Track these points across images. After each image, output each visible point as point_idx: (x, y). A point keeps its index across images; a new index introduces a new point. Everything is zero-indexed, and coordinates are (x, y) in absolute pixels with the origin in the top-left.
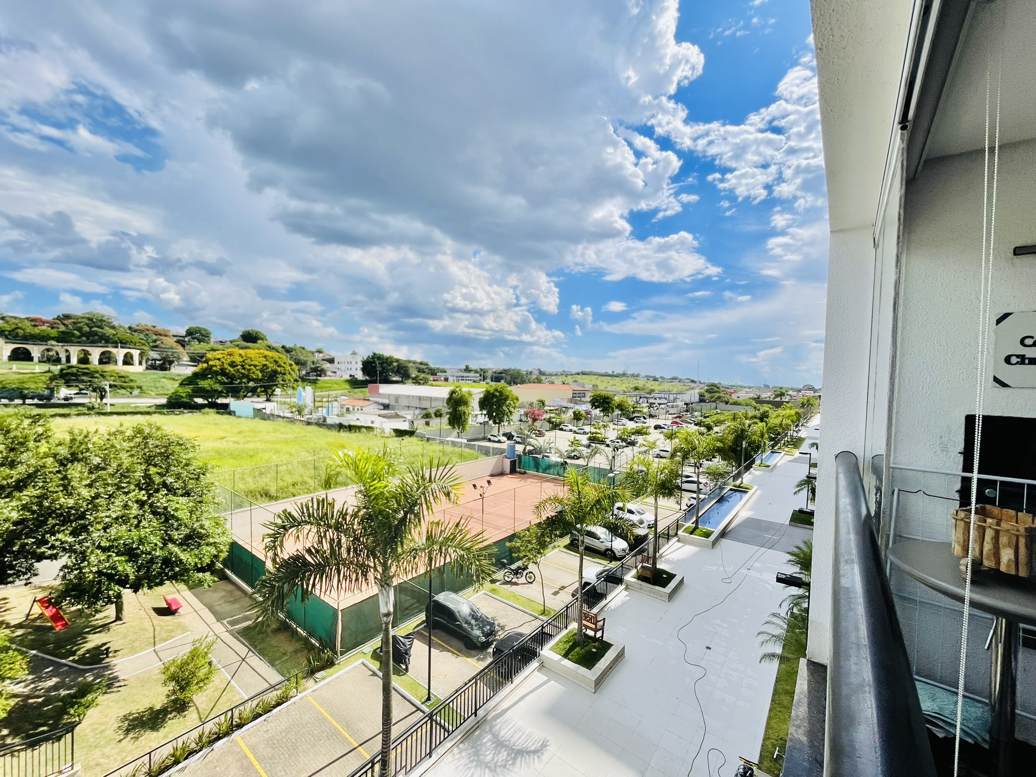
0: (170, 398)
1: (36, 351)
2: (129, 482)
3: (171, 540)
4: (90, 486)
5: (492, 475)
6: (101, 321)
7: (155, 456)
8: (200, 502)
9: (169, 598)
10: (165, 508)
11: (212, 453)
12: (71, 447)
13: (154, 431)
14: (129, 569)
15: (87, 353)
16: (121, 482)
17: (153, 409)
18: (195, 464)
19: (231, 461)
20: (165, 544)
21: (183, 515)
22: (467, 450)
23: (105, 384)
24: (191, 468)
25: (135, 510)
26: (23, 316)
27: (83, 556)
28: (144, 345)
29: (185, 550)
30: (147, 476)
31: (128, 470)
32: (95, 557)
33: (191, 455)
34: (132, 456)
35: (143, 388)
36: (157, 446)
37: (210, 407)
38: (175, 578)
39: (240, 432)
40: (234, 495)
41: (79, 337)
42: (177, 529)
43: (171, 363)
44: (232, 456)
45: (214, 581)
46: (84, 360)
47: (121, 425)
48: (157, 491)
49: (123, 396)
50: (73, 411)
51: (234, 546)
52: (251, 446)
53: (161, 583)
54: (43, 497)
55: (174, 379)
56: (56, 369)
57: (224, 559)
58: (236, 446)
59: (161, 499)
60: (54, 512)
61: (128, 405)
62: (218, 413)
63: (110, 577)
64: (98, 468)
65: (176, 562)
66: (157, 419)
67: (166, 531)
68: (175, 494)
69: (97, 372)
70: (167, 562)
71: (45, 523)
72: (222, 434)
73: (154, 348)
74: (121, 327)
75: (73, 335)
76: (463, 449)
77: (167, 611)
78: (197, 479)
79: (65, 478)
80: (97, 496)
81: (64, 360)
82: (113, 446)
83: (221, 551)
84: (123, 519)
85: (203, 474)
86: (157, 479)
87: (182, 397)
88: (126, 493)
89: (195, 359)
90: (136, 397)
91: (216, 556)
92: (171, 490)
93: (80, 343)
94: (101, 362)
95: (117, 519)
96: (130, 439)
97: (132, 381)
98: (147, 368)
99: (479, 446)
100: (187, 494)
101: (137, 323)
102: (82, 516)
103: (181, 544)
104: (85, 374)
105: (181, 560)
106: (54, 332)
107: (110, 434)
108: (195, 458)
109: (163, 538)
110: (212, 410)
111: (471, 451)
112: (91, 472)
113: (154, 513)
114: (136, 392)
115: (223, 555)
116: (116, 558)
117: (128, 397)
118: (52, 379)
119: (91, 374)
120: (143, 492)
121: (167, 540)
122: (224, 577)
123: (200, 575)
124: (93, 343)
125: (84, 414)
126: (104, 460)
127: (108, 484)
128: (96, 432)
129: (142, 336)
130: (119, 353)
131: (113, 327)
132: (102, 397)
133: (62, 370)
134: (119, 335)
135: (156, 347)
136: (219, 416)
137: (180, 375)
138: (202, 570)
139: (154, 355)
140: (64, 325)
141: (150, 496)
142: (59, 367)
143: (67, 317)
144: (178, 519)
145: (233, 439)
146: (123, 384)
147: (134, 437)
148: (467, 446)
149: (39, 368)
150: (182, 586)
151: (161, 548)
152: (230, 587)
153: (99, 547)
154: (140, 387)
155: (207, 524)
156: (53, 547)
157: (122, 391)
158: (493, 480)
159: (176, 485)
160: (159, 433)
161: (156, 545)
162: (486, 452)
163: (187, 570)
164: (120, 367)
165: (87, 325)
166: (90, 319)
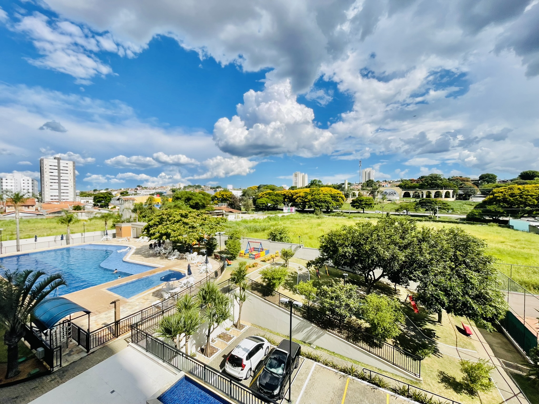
0: (468, 216)
1: (411, 193)
2: (446, 256)
3: (467, 293)
4: (429, 254)
6: (436, 177)
7: (460, 246)
8: (487, 278)
9: (465, 325)
10: (465, 275)
11: (494, 250)
12: (422, 235)
13: (459, 232)
14: (445, 300)
15: (430, 193)
16: (442, 255)
17: (458, 221)
18: (484, 255)
19: (509, 259)
20: (464, 295)
21: (475, 282)
23: (437, 207)
24: (480, 257)
25: (448, 271)
26: (408, 179)
27: (426, 285)
28: (455, 187)
29: (475, 303)
30: (455, 255)
31: (446, 250)
32: (431, 288)
33: (481, 249)
34: (448, 243)
35: (454, 209)
36: (461, 241)
37: (494, 222)
38: (468, 315)
39: (517, 240)
40: (511, 280)
41: (427, 186)
42: (471, 289)
43: (470, 196)
44: (509, 254)
45: (494, 330)
46: (428, 196)
47: (444, 227)
48: (460, 264)
49: (444, 213)
50: (424, 219)
51: (509, 314)
52: (525, 251)
53: (461, 315)
54: (412, 254)
55: (471, 205)
56: (418, 200)
57: (502, 320)
58: (513, 249)
59: (463, 270)
60: (416, 261)
61: (447, 218)
62: (500, 226)
63: (437, 300)
64: (433, 246)
65: (470, 307)
66: (461, 226)
67: (465, 288)
68: (470, 269)
69: (433, 201)
70: (465, 304)
71: (412, 265)
72: (502, 240)
73: (460, 188)
74: (444, 179)
75: (425, 185)
77: (464, 332)
78: (484, 264)
79: (420, 248)
80: (432, 259)
81: (421, 196)
82: (439, 237)
83: (500, 314)
84: (443, 274)
85: (489, 262)
86: (461, 258)
87: (476, 215)
88: (445, 261)
89: (485, 193)
90: (451, 214)
91: (496, 316)
92: (468, 266)
93: (427, 189)
94: (435, 197)
95: (440, 272)
96: (448, 235)
97: (448, 205)
98: (456, 199)
100: (478, 271)
101: (452, 176)
102: (426, 267)
103: (472, 298)
104: (429, 202)
105: (473, 308)
106: (418, 185)
107: (438, 231)
108: (483, 251)
109: (462, 290)
110: (495, 224)
112: (430, 248)
113: (459, 276)
114: (450, 211)
115: (502, 317)
116: (440, 292)
117: (447, 214)
118: (417, 204)
119: (431, 202)
120: (453, 263)
121: (465, 293)
122: (501, 331)
123: (485, 322)
124: (432, 188)
125: (428, 221)
126: (436, 243)
127: (437, 255)
128: (433, 229)
129: (454, 183)
130: (443, 192)
131: (441, 180)
132: (435, 213)
133: (420, 201)
134: (443, 183)
135: (462, 187)
136: (500, 228)
137: (474, 202)
138: (485, 319)
139: (460, 192)
140: (421, 181)
141: (456, 266)
142: (419, 199)
143: (422, 177)
144: (471, 284)
145: (511, 244)
146: (445, 207)
147: (450, 234)
149: (413, 200)
150: (473, 323)
151: (462, 296)
152: (505, 340)
153: (432, 283)
154: (452, 209)
155: (490, 292)
156: (415, 276)
157: (444, 211)
159: (471, 264)
160: (462, 234)
161: (459, 293)
163: (477, 315)
164: (443, 199)
165: (430, 180)
166: (432, 177)
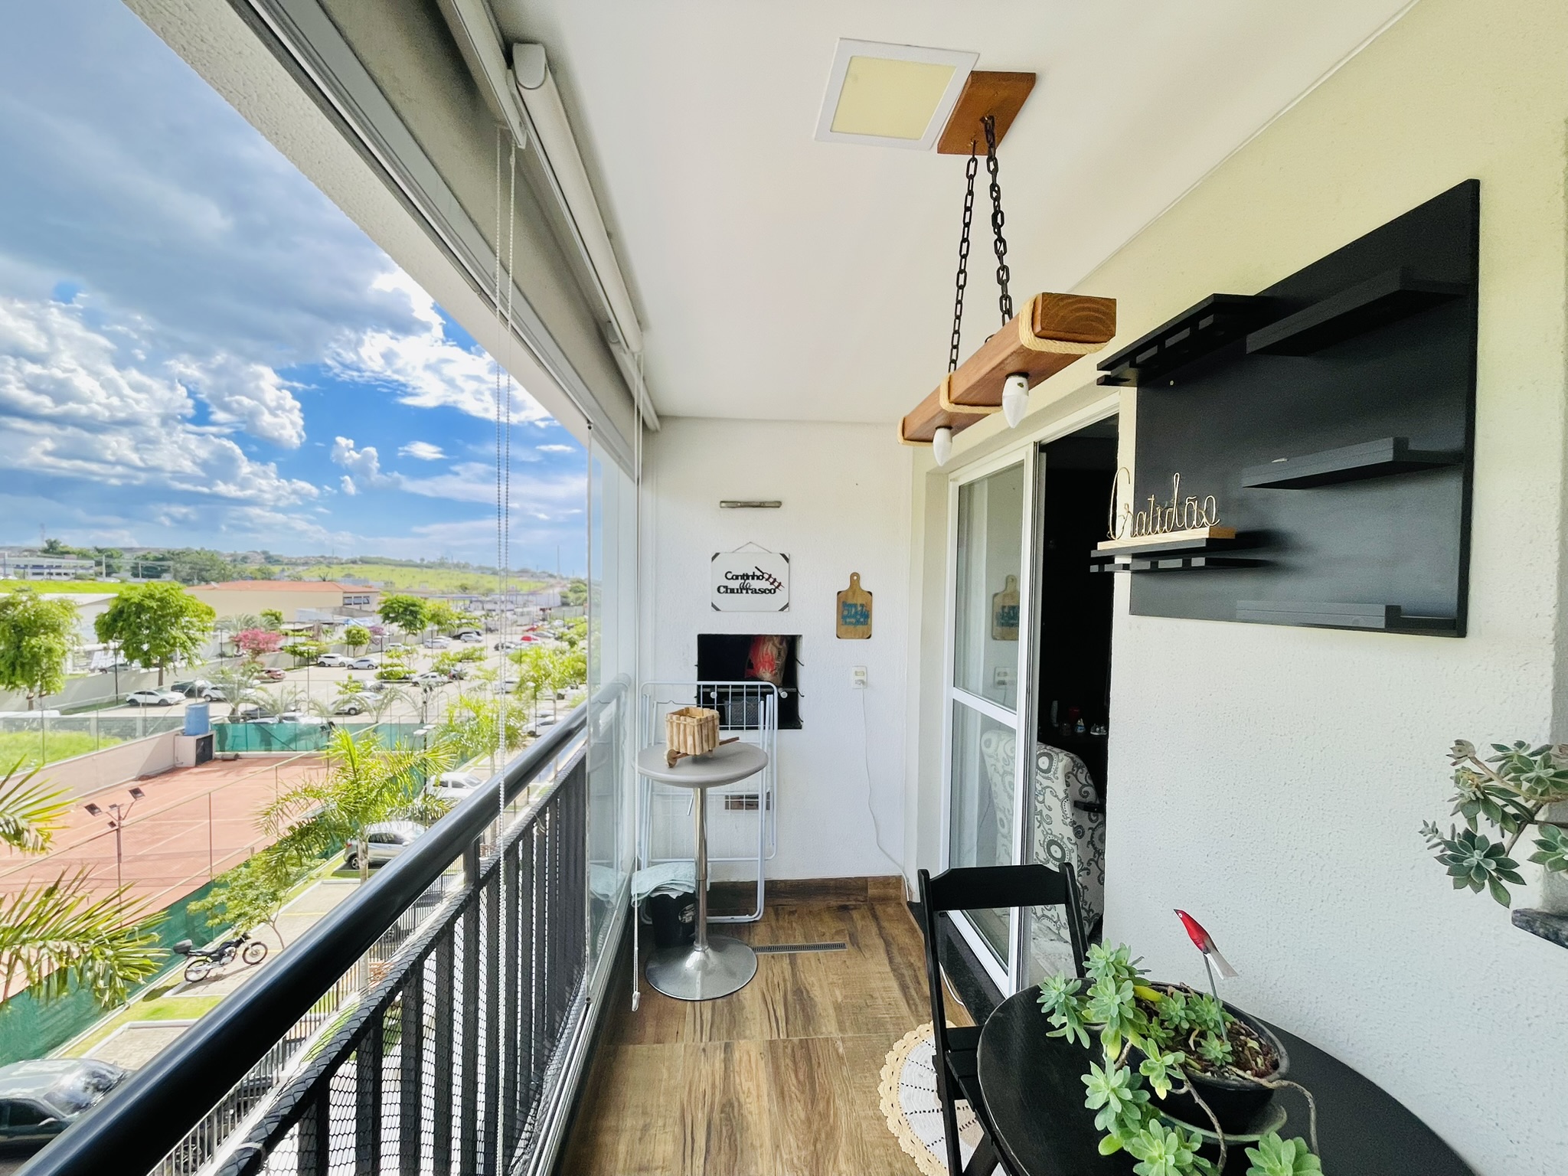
5: (143, 778)
22: (63, 734)
76: (49, 734)
99: (99, 720)
111: (75, 734)
148: (58, 724)
158: (146, 787)
162: (126, 731)
